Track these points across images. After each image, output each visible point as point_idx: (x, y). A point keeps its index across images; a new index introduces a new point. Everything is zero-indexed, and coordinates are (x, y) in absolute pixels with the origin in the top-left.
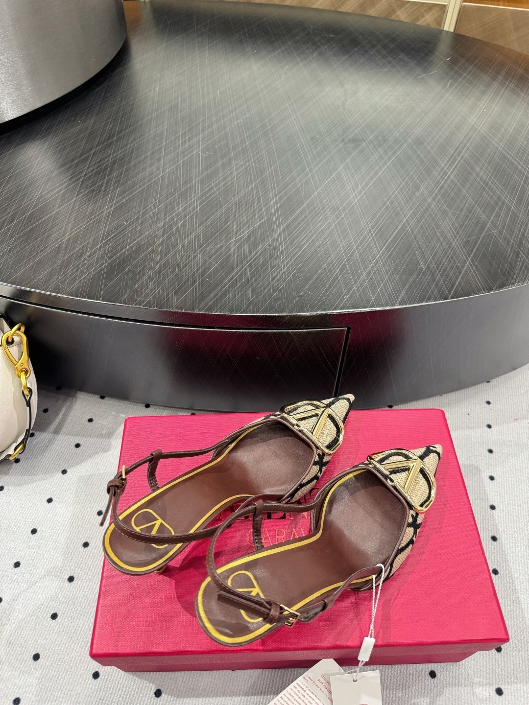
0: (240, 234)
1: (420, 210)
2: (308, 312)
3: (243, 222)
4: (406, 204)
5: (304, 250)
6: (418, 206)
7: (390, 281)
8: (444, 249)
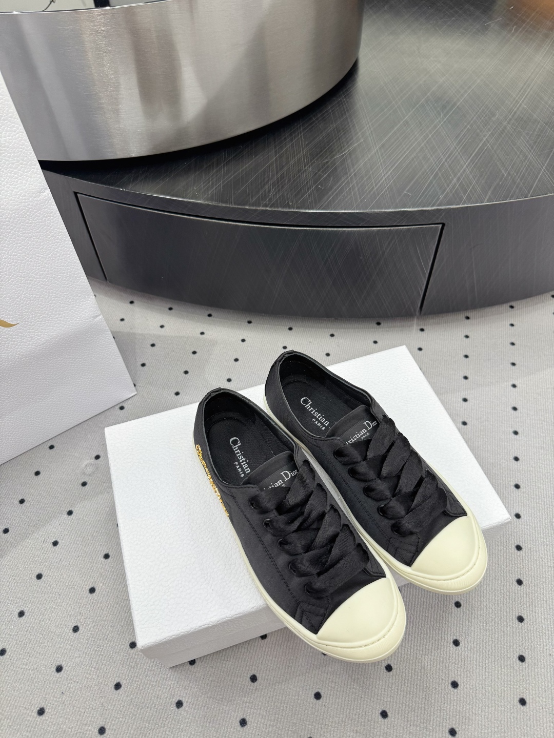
0: (342, 152)
1: (497, 131)
2: (410, 208)
3: (343, 143)
4: (484, 127)
5: (399, 164)
6: (495, 128)
7: (477, 183)
8: (521, 161)
